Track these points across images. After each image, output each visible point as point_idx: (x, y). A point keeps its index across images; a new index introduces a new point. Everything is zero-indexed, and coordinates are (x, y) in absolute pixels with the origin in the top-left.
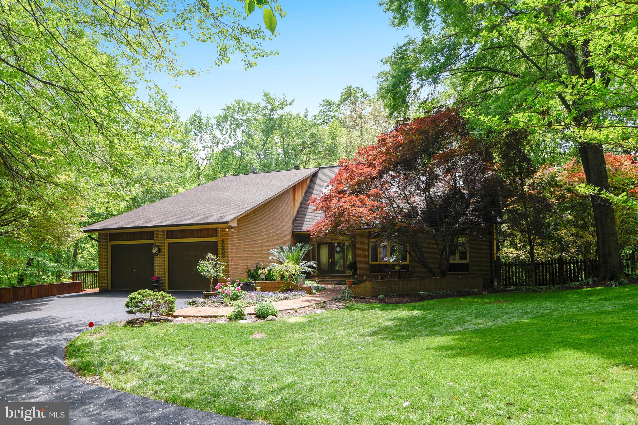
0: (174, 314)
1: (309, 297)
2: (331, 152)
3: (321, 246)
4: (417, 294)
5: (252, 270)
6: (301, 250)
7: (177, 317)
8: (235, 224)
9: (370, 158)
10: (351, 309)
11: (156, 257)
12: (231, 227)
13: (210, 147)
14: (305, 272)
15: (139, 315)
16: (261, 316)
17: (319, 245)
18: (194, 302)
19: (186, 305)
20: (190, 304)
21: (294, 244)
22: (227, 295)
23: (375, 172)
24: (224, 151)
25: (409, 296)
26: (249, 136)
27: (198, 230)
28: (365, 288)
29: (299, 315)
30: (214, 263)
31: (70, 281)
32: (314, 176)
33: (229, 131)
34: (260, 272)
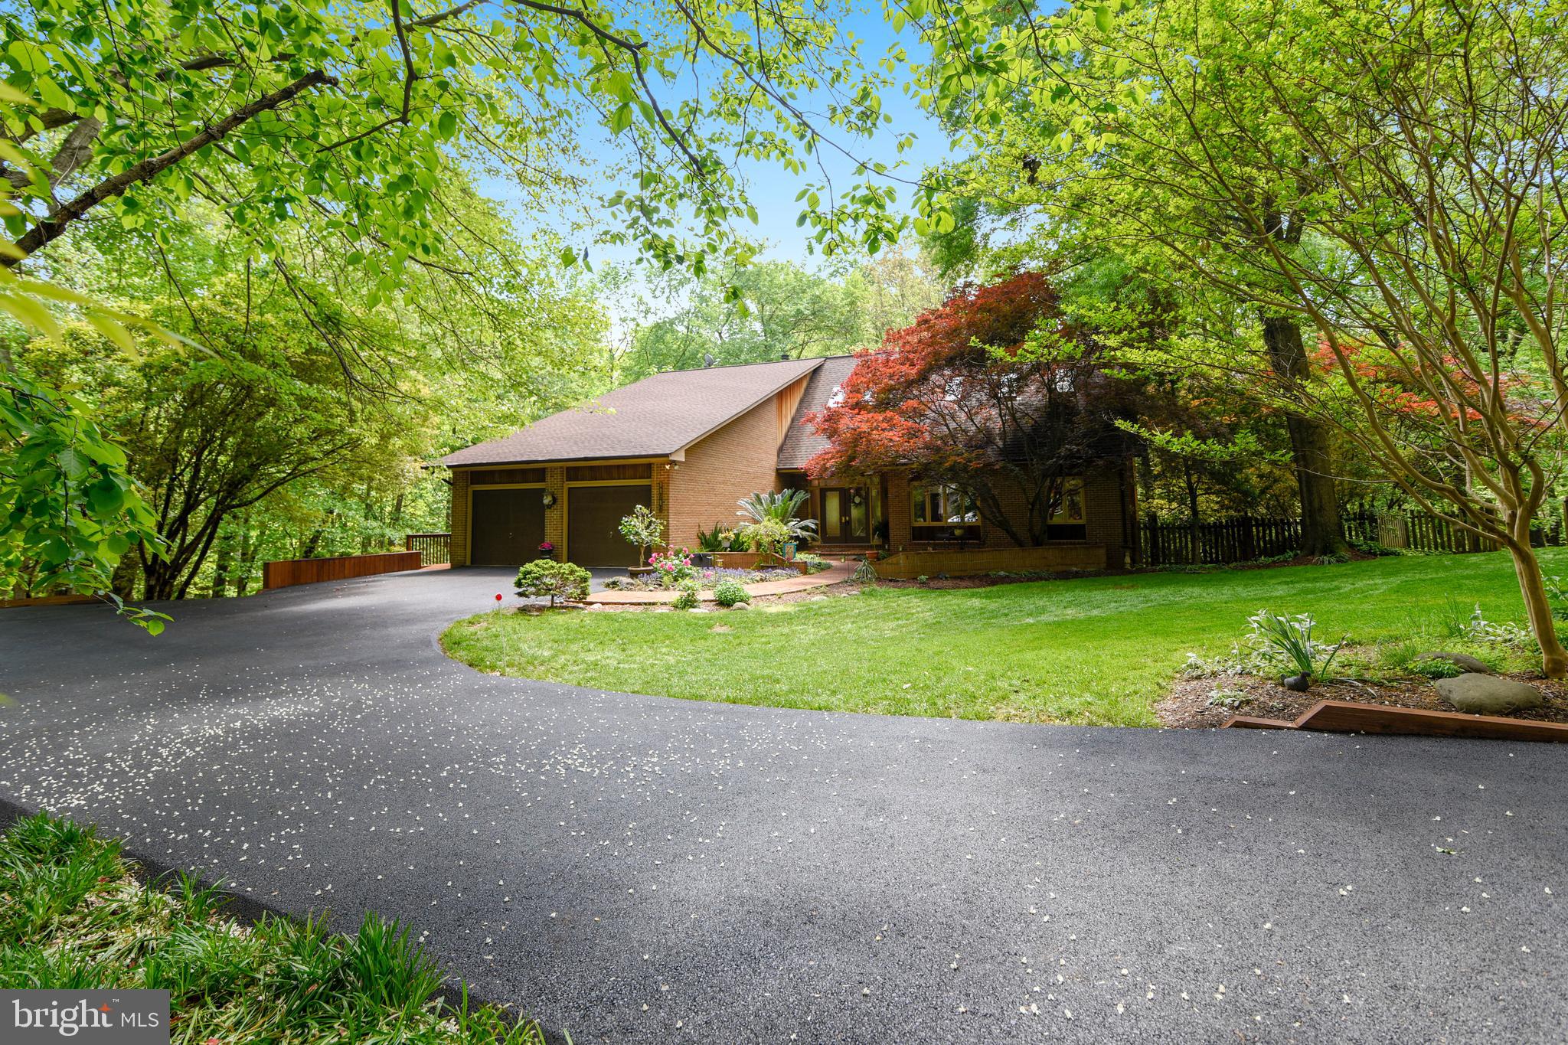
0: (589, 599)
1: (803, 579)
2: (847, 329)
3: (828, 494)
4: (987, 575)
5: (708, 533)
6: (791, 499)
7: (591, 603)
8: (681, 457)
9: (907, 348)
10: (871, 594)
11: (548, 512)
12: (674, 463)
13: (634, 320)
14: (797, 538)
15: (533, 600)
16: (724, 603)
17: (824, 492)
18: (614, 583)
19: (602, 587)
20: (608, 585)
21: (779, 491)
22: (668, 573)
23: (913, 372)
24: (658, 326)
25: (971, 578)
26: (703, 299)
27: (618, 466)
28: (898, 564)
29: (785, 603)
30: (646, 522)
31: (404, 550)
32: (816, 371)
33: (667, 290)
34: (721, 536)
